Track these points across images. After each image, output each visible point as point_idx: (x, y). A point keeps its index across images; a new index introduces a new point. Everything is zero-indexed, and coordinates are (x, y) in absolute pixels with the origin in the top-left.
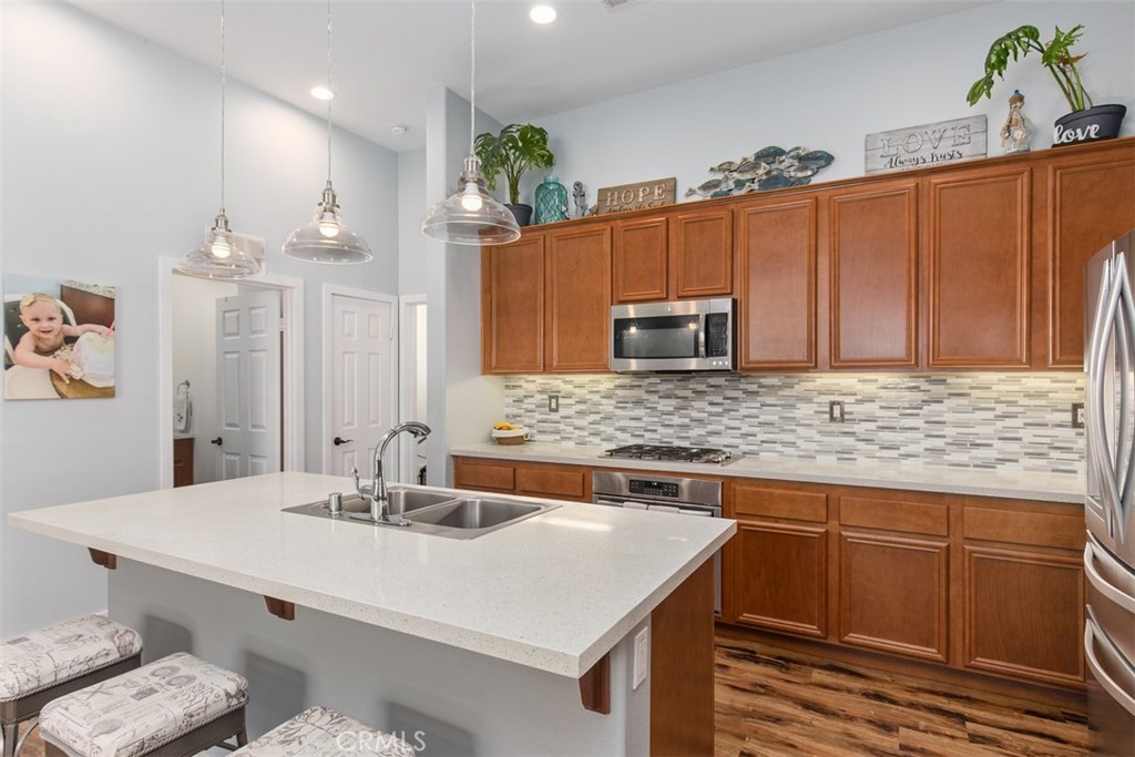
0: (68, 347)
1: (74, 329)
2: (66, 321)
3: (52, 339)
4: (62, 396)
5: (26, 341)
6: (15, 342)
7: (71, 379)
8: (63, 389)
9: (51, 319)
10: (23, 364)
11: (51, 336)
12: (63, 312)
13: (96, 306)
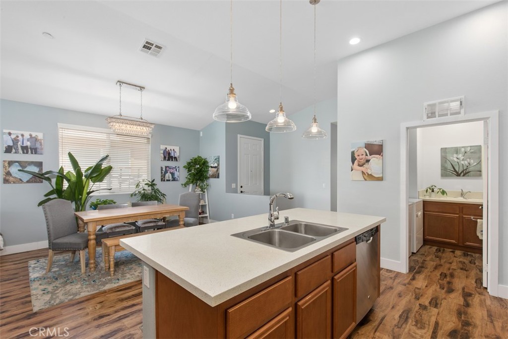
0: (367, 164)
1: (369, 157)
2: (367, 155)
3: (363, 161)
4: (366, 180)
5: (356, 162)
6: (353, 163)
7: (368, 174)
8: (366, 177)
9: (362, 155)
10: (356, 170)
11: (362, 160)
12: (366, 152)
13: (376, 148)
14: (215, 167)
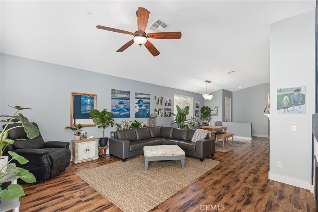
14: (216, 111)
